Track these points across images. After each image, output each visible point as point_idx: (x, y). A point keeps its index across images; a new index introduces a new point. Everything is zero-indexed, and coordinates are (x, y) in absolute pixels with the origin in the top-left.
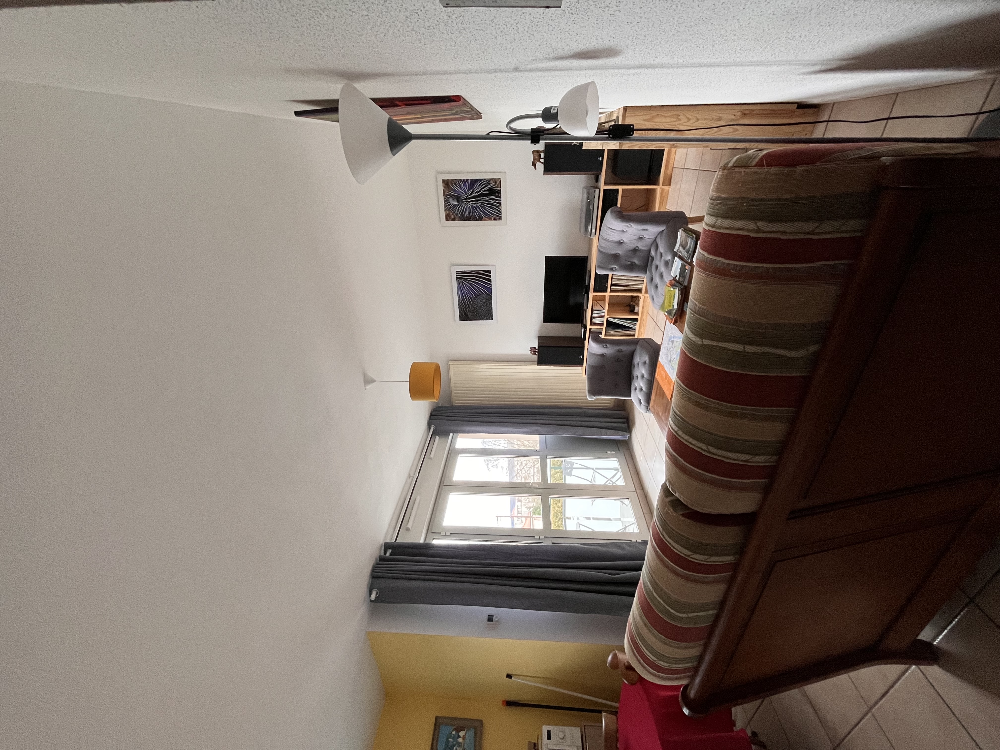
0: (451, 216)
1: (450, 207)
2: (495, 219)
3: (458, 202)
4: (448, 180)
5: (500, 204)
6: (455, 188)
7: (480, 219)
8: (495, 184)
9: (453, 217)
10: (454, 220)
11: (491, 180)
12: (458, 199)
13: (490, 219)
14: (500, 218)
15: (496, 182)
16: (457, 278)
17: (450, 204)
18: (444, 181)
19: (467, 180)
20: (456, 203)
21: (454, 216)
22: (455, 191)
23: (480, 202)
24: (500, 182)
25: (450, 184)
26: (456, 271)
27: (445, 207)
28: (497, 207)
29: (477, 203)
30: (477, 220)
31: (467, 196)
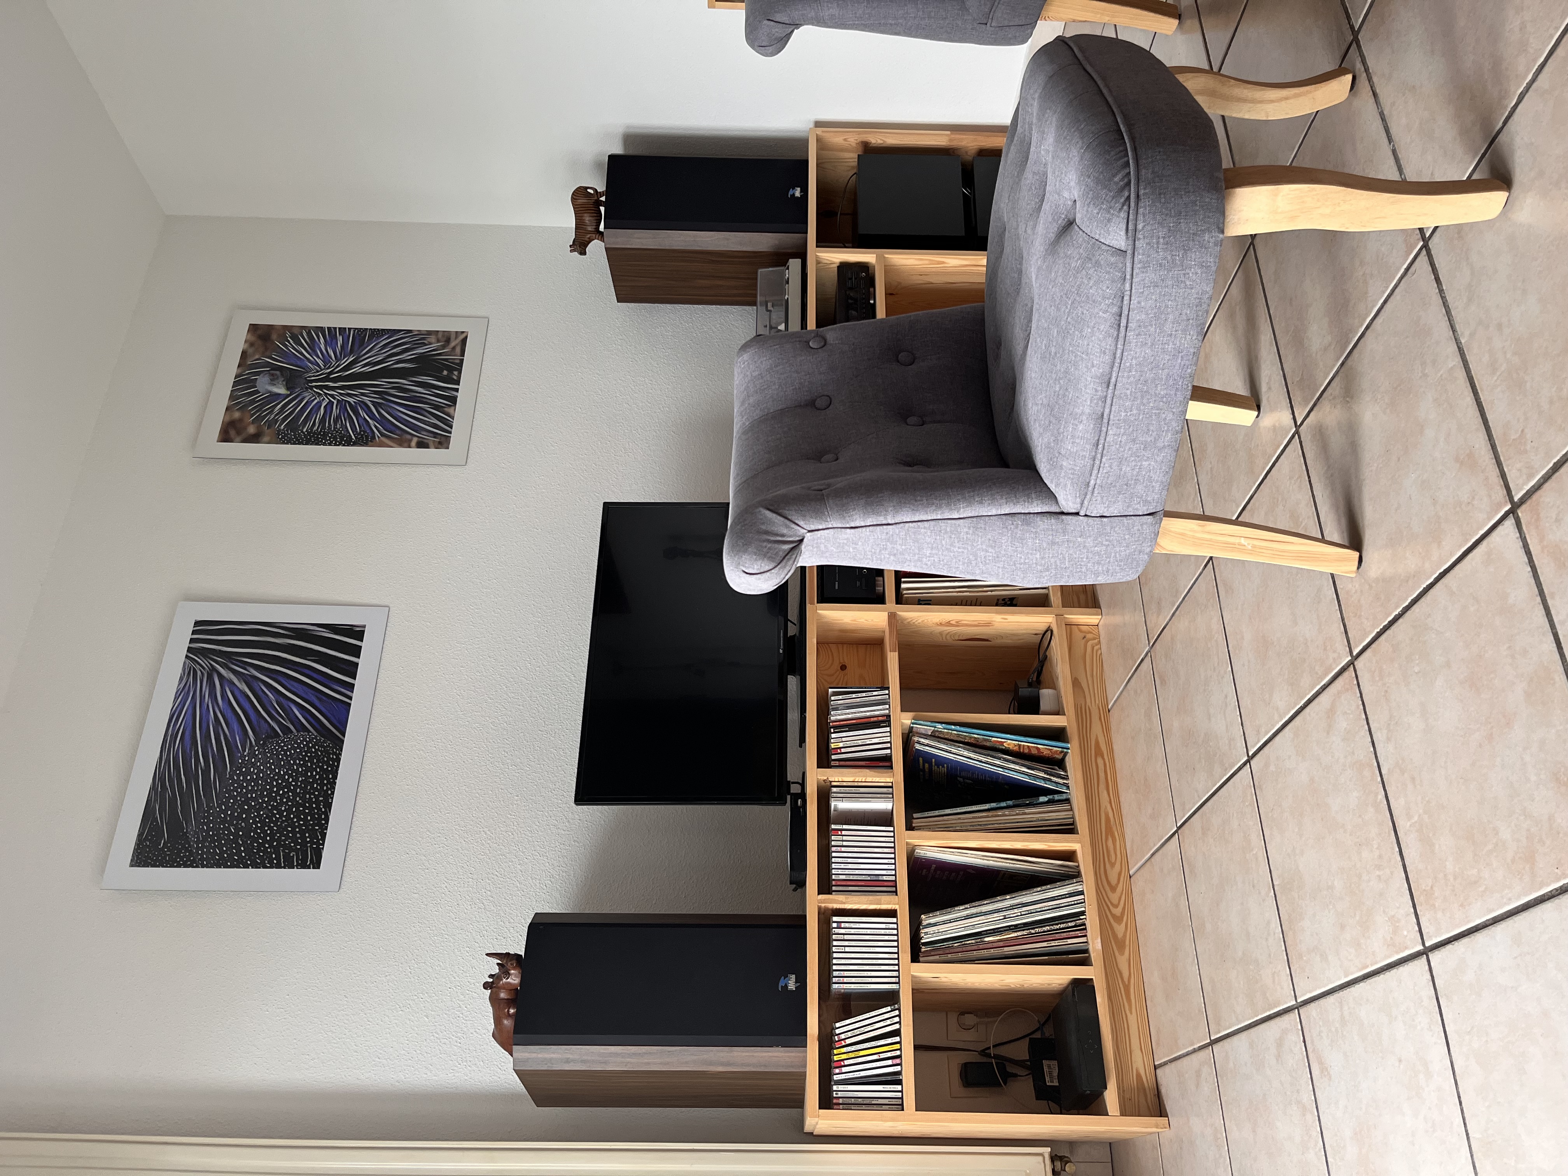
0: (245, 428)
1: (253, 401)
2: (422, 445)
3: (288, 389)
4: (271, 327)
5: (453, 400)
6: (292, 347)
7: (365, 439)
8: (444, 347)
9: (252, 430)
10: (255, 438)
11: (429, 333)
12: (293, 379)
13: (403, 442)
14: (443, 442)
15: (448, 341)
16: (190, 650)
17: (257, 392)
18: (254, 328)
19: (342, 330)
20: (282, 391)
21: (259, 427)
22: (284, 355)
23: (375, 392)
24: (464, 342)
25: (274, 336)
26: (197, 623)
27: (232, 397)
28: (437, 407)
29: (363, 394)
30: (349, 443)
31: (331, 373)
